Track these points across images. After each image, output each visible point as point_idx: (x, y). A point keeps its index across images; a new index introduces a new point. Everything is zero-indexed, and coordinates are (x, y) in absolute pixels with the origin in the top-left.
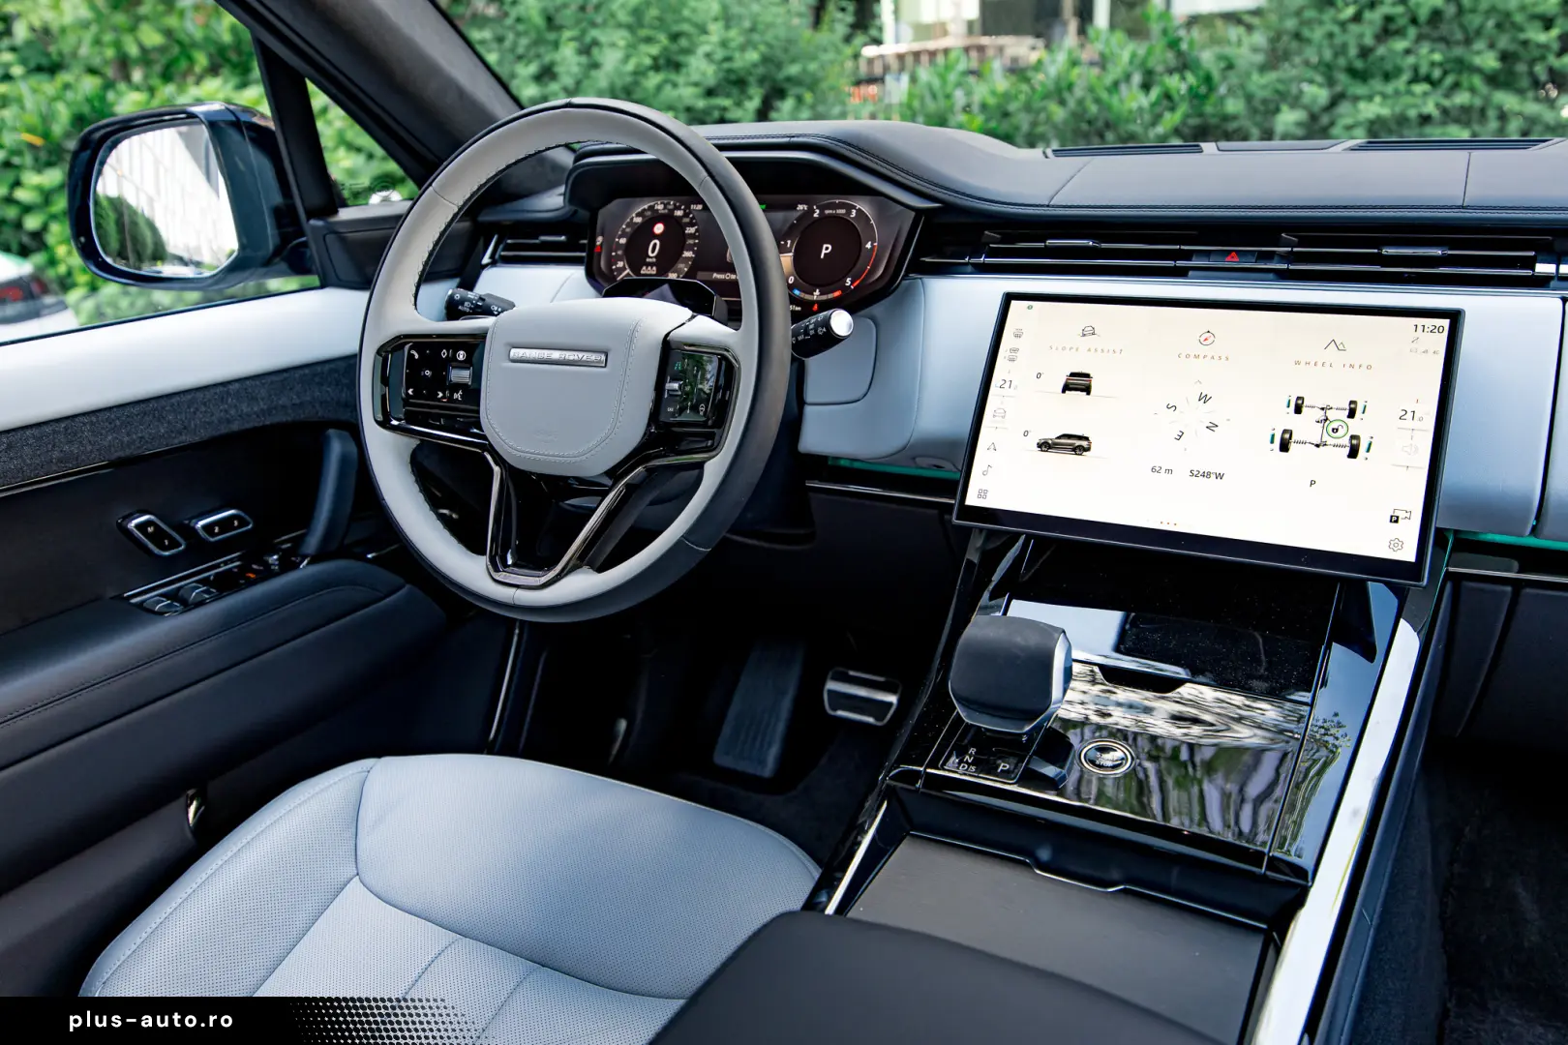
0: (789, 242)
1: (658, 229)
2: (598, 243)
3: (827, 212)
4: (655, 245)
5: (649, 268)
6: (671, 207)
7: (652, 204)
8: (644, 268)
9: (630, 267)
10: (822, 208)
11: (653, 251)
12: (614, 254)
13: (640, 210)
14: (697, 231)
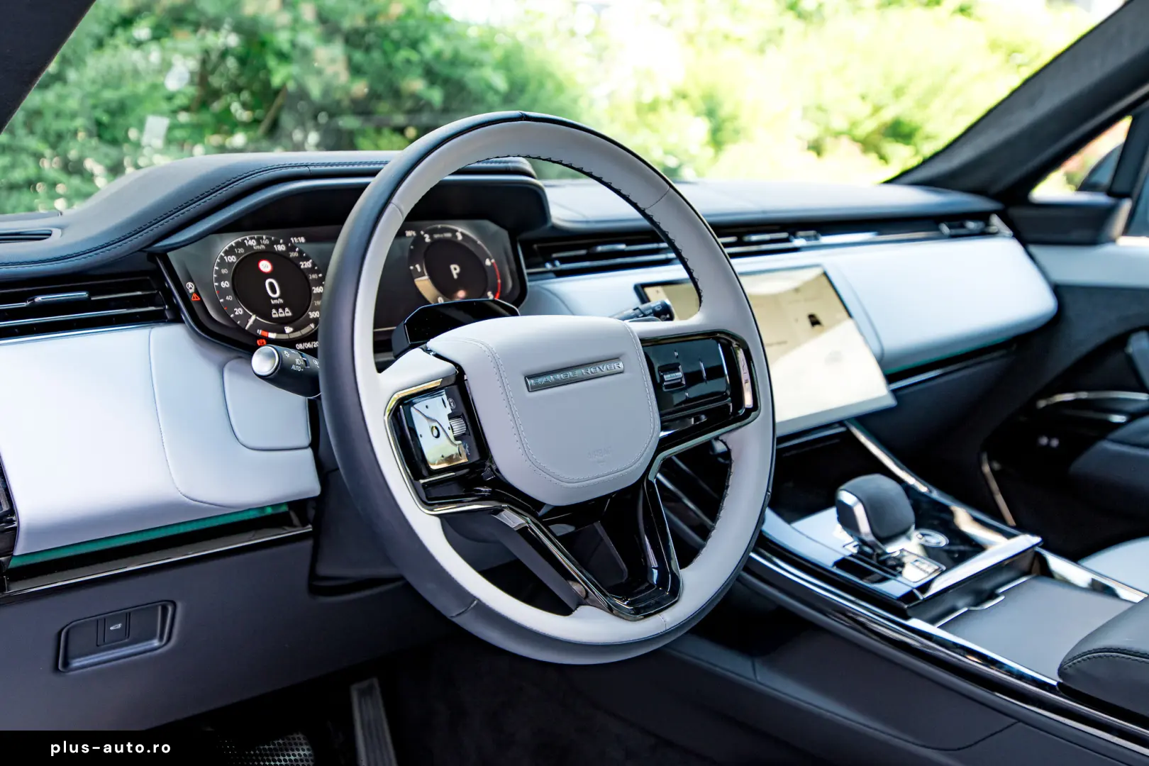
0: (418, 266)
1: (266, 267)
2: (191, 291)
3: (436, 236)
4: (271, 285)
5: (280, 310)
6: (267, 242)
7: (240, 239)
8: (274, 311)
9: (254, 312)
10: (431, 233)
11: (274, 291)
12: (221, 300)
13: (227, 248)
14: (314, 264)
